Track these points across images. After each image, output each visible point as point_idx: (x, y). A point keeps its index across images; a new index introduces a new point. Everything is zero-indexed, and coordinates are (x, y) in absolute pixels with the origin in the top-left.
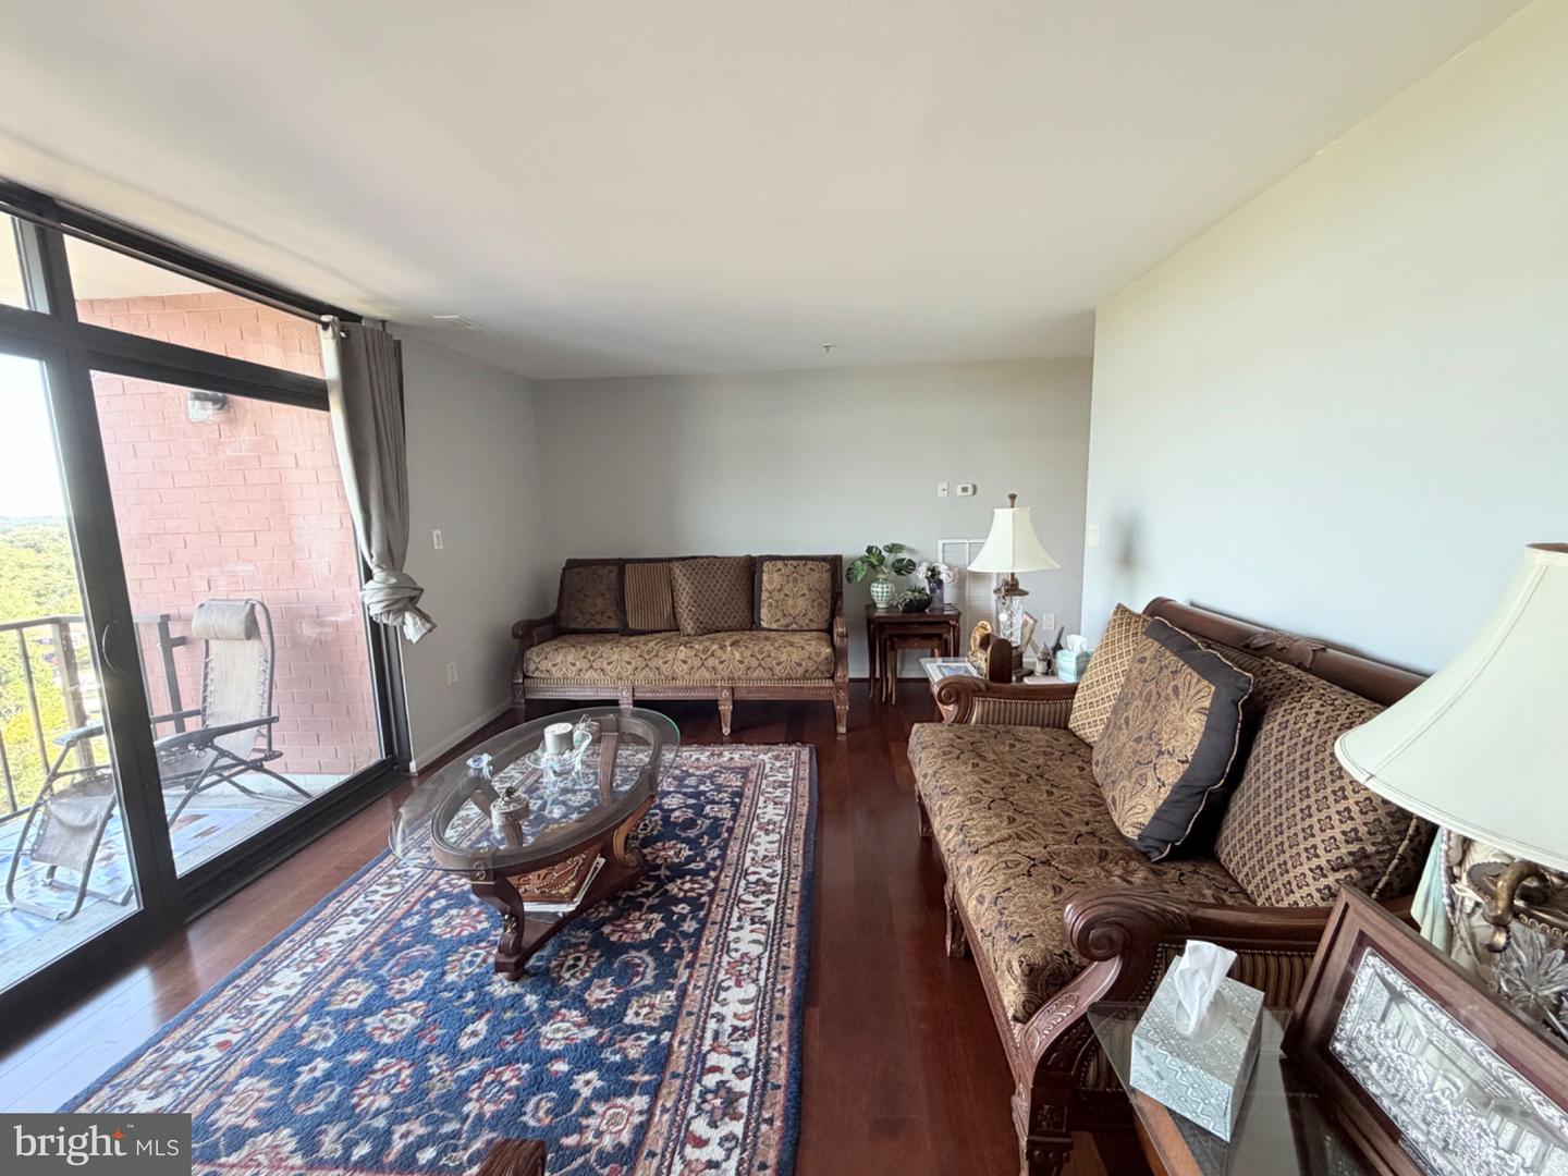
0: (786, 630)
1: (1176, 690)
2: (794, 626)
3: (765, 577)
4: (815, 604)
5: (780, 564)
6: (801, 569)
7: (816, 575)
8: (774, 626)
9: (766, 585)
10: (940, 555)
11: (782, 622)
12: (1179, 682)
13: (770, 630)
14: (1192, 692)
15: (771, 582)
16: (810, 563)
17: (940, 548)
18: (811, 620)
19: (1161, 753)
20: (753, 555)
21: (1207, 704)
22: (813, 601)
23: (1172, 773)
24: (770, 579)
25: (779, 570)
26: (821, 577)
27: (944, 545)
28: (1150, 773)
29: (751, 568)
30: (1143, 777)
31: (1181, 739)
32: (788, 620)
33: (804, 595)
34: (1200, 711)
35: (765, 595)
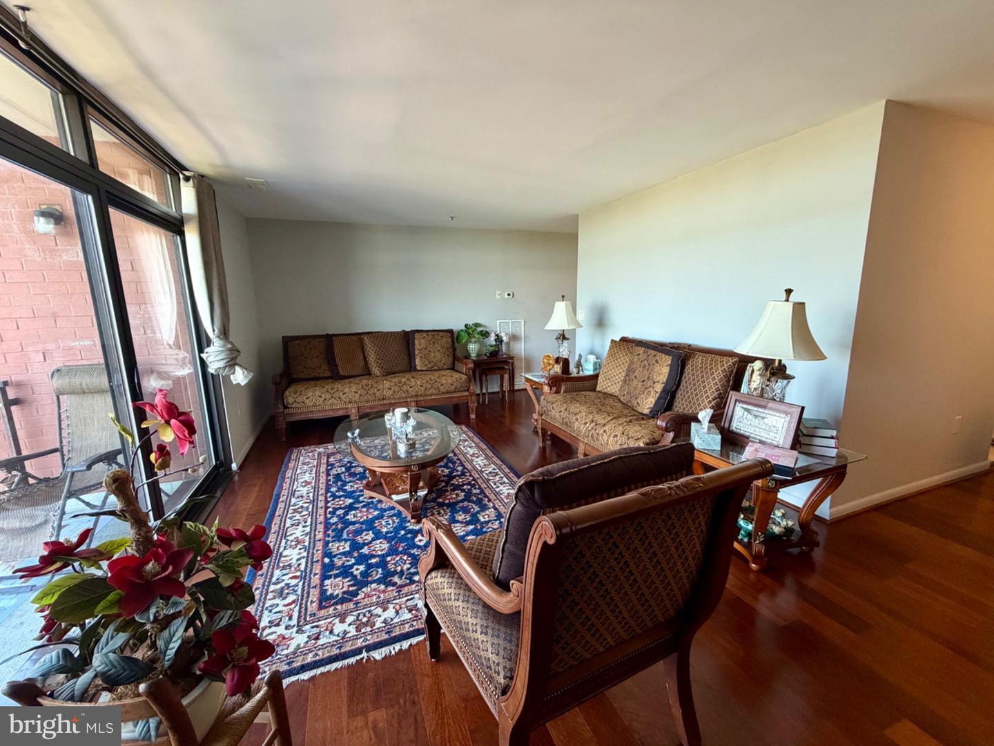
0: (431, 370)
1: (657, 361)
2: (435, 368)
3: (416, 342)
4: (446, 355)
5: (424, 335)
6: (436, 336)
7: (444, 340)
8: (424, 369)
9: (417, 346)
10: (498, 328)
11: (429, 366)
12: (657, 358)
13: (422, 371)
14: (663, 360)
15: (420, 344)
16: (441, 334)
17: (498, 325)
18: (444, 364)
19: (654, 382)
20: (406, 330)
21: (669, 362)
22: (444, 354)
23: (659, 388)
24: (419, 343)
25: (424, 338)
26: (446, 341)
27: (500, 323)
28: (651, 389)
29: (407, 338)
30: (650, 392)
31: (661, 377)
32: (432, 364)
33: (439, 351)
34: (667, 365)
35: (417, 352)
